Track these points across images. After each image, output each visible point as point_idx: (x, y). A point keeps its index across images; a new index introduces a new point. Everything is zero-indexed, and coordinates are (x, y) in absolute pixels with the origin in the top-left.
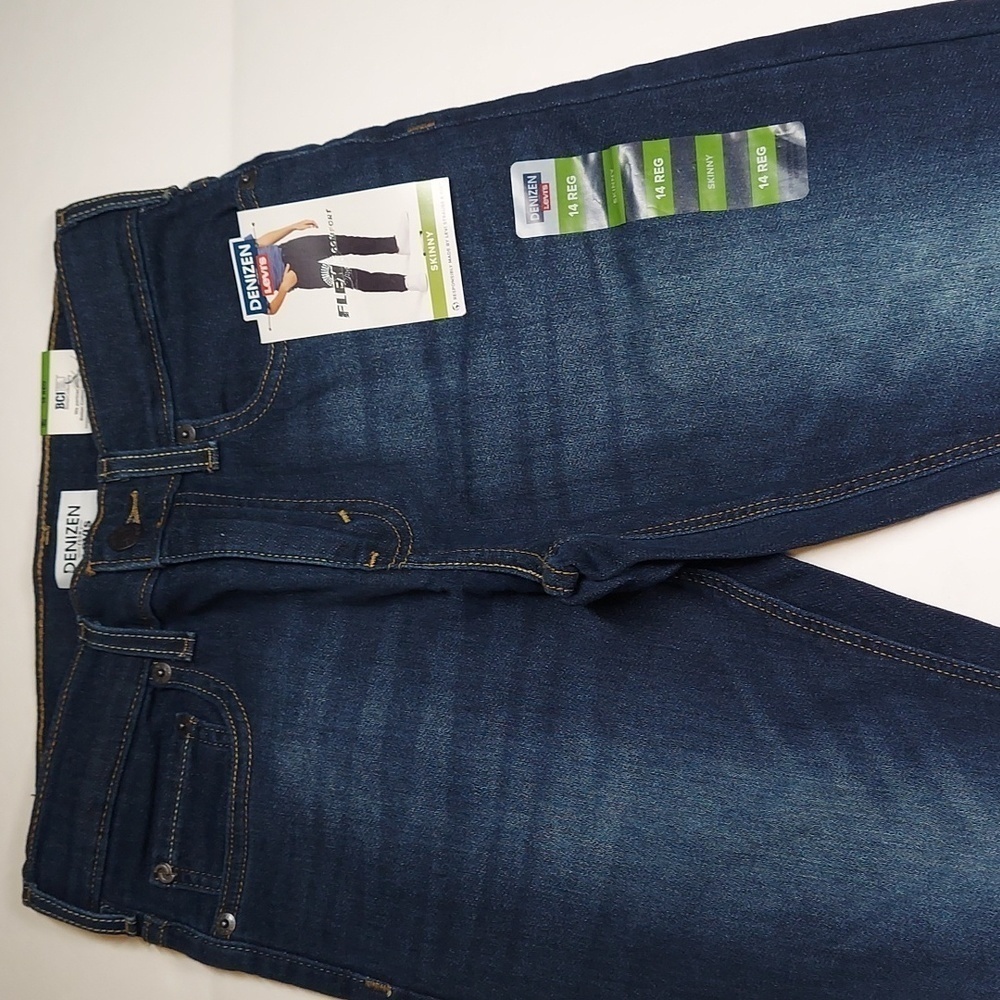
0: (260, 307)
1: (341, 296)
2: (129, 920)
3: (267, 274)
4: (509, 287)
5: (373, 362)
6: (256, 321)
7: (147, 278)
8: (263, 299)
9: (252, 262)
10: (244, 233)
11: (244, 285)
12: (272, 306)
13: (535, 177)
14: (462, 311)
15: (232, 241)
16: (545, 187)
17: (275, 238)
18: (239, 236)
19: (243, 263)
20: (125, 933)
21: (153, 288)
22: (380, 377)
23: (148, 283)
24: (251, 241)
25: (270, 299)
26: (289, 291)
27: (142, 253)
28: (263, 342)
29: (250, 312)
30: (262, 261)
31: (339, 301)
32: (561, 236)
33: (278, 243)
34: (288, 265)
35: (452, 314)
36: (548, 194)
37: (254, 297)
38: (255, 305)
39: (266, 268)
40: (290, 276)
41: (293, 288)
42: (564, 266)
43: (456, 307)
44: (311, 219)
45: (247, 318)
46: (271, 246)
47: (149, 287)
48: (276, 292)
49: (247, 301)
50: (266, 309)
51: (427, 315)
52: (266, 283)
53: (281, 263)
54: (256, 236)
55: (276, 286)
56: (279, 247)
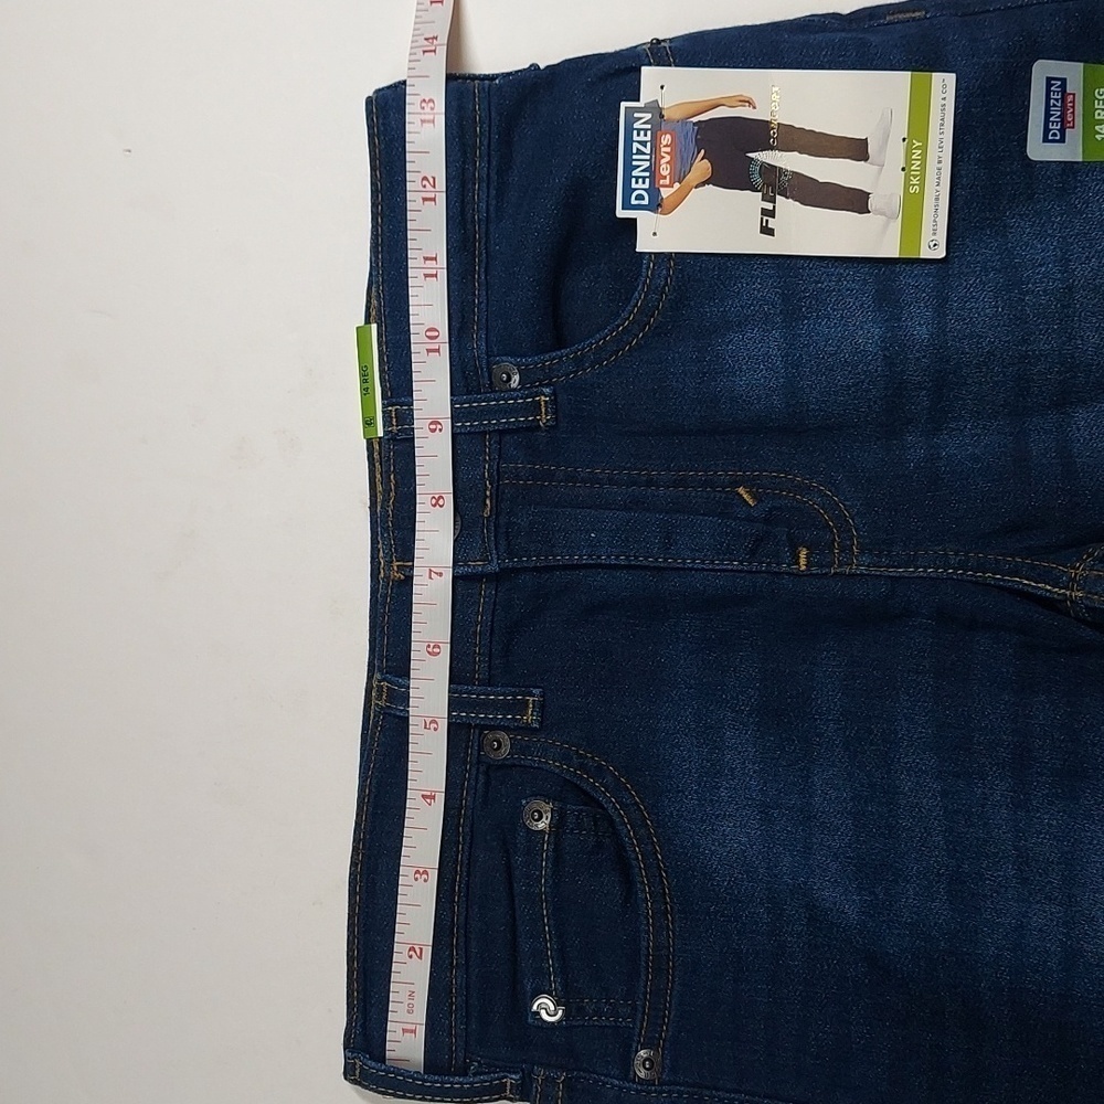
0: (646, 202)
1: (769, 206)
2: (512, 1079)
3: (668, 158)
4: (1012, 228)
5: (800, 300)
6: (635, 220)
7: (489, 162)
8: (654, 191)
9: (648, 138)
10: (646, 95)
11: (629, 168)
12: (665, 203)
13: (1059, 83)
14: (941, 253)
15: (624, 105)
16: (1070, 98)
17: (691, 112)
18: (638, 100)
19: (635, 138)
20: (505, 1098)
21: (494, 176)
22: (806, 318)
23: (488, 168)
24: (654, 108)
25: (665, 193)
26: (696, 187)
27: (490, 127)
28: (639, 249)
29: (627, 206)
30: (666, 139)
31: (765, 212)
32: (1083, 162)
33: (695, 120)
34: (703, 151)
35: (925, 254)
36: (1073, 107)
37: (640, 187)
38: (640, 197)
39: (668, 149)
40: (702, 167)
41: (703, 184)
42: (1086, 203)
43: (933, 243)
44: (747, 94)
45: (621, 213)
46: (684, 121)
47: (488, 175)
48: (677, 185)
49: (628, 191)
50: (656, 205)
51: (892, 250)
52: (665, 170)
53: (692, 146)
54: (664, 104)
55: (679, 176)
56: (694, 124)
